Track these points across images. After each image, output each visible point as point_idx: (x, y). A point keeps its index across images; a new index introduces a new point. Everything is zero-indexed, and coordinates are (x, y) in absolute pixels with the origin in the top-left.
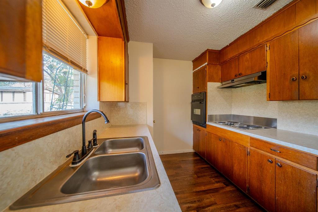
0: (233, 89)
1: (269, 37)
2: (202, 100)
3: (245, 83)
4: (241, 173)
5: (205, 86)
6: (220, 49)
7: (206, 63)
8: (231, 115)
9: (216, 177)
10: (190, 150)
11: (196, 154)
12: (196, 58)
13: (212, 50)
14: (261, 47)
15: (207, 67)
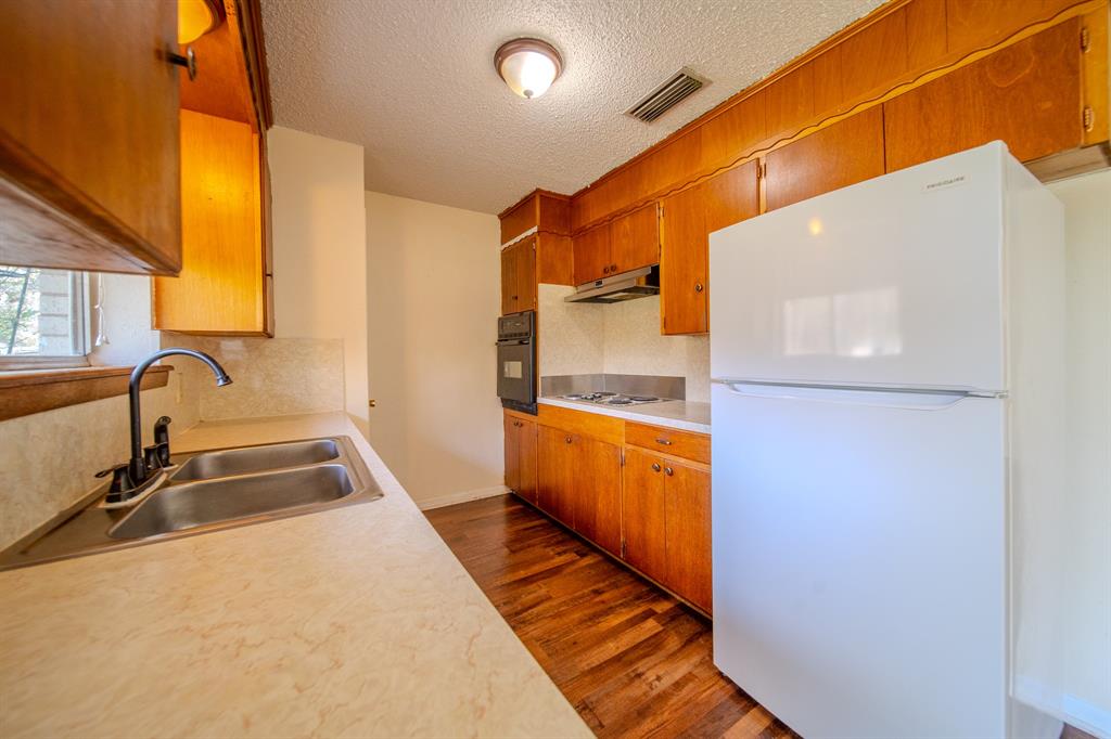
0: (606, 306)
1: (664, 187)
2: (527, 334)
3: (624, 291)
4: (611, 514)
5: (533, 294)
6: (570, 192)
7: (535, 229)
8: (601, 375)
9: (559, 543)
10: (496, 487)
11: (512, 498)
12: (509, 209)
13: (549, 192)
14: (648, 205)
15: (538, 239)
